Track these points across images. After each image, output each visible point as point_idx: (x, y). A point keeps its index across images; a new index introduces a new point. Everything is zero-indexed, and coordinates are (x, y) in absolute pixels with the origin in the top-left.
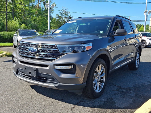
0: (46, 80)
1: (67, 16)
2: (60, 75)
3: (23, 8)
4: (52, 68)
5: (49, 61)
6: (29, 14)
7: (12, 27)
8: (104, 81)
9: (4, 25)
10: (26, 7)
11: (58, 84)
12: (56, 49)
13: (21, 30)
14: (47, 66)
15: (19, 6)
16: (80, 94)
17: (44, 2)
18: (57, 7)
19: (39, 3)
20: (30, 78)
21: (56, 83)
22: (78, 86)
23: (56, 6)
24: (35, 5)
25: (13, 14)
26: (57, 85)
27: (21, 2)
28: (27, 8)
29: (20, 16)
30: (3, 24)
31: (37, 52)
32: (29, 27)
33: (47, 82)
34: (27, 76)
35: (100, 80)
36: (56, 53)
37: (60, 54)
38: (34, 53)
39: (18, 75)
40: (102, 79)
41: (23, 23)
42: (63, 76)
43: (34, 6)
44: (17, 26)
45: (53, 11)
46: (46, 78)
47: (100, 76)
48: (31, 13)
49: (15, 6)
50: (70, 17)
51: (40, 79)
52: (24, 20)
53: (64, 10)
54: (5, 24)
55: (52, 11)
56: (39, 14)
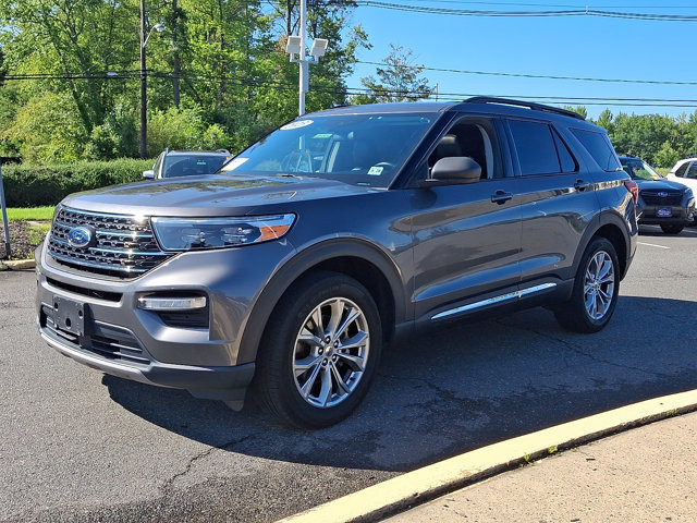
0: (118, 349)
1: (410, 87)
2: (156, 329)
3: (217, 56)
4: (131, 306)
5: (126, 280)
6: (245, 82)
7: (166, 138)
8: (364, 366)
9: (134, 129)
10: (231, 48)
11: (153, 364)
12: (150, 233)
13: (173, 153)
14: (116, 297)
15: (204, 47)
16: (237, 406)
17: (315, 26)
18: (369, 47)
19: (289, 30)
20: (76, 342)
21: (148, 363)
22: (220, 376)
23: (367, 43)
24: (273, 39)
25: (177, 84)
26: (147, 369)
27: (213, 31)
28: (236, 55)
29: (206, 89)
30: (131, 126)
31: (89, 245)
32: (242, 136)
33: (119, 357)
34: (67, 333)
35: (341, 359)
36: (148, 249)
37: (162, 253)
38: (82, 248)
39: (46, 332)
40: (356, 355)
41: (217, 119)
42: (169, 334)
43: (271, 44)
44: (187, 134)
45: (351, 65)
46: (117, 342)
47: (340, 345)
48: (255, 74)
49: (186, 48)
50: (422, 87)
51: (101, 345)
52: (222, 105)
53: (397, 56)
54: (138, 124)
55: (347, 66)
56: (287, 78)
